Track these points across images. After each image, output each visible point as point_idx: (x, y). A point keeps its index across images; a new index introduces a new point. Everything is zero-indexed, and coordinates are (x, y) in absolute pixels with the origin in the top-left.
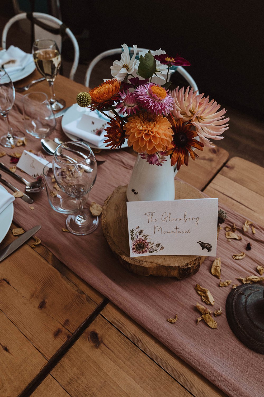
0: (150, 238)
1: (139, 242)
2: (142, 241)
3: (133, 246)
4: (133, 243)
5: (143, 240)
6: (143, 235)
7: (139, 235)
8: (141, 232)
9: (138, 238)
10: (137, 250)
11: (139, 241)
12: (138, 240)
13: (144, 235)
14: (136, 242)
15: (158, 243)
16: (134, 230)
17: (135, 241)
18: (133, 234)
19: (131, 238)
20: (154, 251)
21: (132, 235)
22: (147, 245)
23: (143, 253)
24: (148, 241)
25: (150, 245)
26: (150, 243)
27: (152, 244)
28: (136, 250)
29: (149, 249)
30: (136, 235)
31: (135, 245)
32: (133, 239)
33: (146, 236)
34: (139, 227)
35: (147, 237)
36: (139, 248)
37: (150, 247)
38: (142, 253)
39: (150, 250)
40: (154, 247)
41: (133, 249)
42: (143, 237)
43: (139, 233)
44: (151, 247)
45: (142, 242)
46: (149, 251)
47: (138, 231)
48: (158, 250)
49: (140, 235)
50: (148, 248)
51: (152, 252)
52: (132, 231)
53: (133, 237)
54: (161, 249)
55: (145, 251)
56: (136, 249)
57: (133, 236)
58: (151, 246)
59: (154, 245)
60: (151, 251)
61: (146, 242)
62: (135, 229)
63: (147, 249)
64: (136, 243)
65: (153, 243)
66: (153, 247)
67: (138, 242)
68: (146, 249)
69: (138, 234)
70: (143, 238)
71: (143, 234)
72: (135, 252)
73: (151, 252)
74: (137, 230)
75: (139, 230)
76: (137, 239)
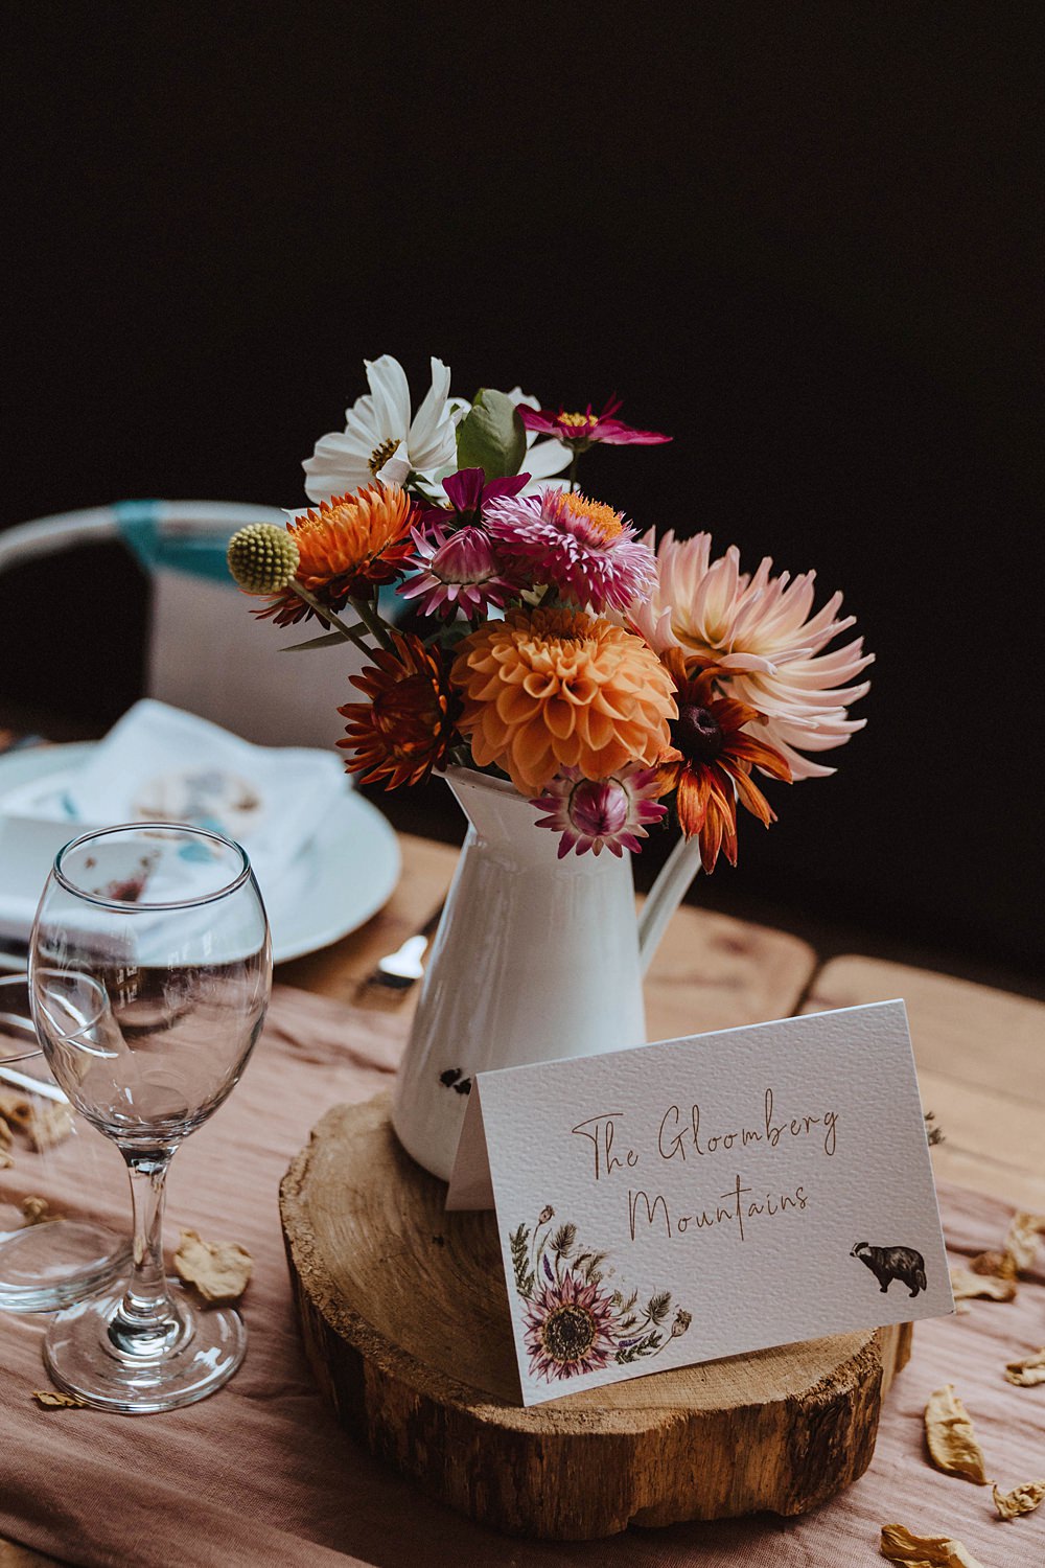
0: (613, 1270)
1: (561, 1300)
2: (572, 1293)
3: (532, 1334)
4: (530, 1315)
5: (578, 1290)
6: (576, 1258)
7: (558, 1257)
8: (563, 1242)
9: (555, 1276)
10: (553, 1351)
11: (557, 1294)
12: (554, 1294)
13: (583, 1257)
14: (543, 1303)
15: (658, 1294)
16: (527, 1234)
17: (539, 1298)
18: (528, 1254)
19: (519, 1285)
20: (641, 1348)
21: (520, 1264)
22: (604, 1315)
23: (587, 1367)
24: (606, 1289)
25: (615, 1311)
26: (617, 1298)
27: (630, 1304)
28: (550, 1356)
29: (617, 1341)
30: (541, 1262)
31: (538, 1323)
32: (525, 1282)
33: (592, 1259)
34: (549, 1211)
35: (598, 1269)
36: (565, 1338)
37: (620, 1323)
38: (580, 1369)
39: (623, 1344)
40: (642, 1320)
41: (536, 1349)
42: (576, 1266)
43: (554, 1248)
44: (627, 1325)
45: (575, 1298)
46: (618, 1354)
47: (550, 1238)
48: (660, 1337)
49: (561, 1259)
50: (608, 1336)
51: (635, 1355)
52: (519, 1242)
53: (527, 1274)
54: (679, 1328)
55: (594, 1357)
56: (548, 1351)
57: (524, 1269)
58: (625, 1318)
59: (640, 1310)
60: (628, 1349)
61: (595, 1300)
62: (531, 1224)
63: (603, 1339)
64: (547, 1313)
65: (634, 1300)
66: (633, 1321)
67: (556, 1300)
68: (601, 1343)
69: (552, 1255)
70: (578, 1276)
71: (574, 1251)
72: (545, 1365)
73: (630, 1359)
74: (543, 1230)
75: (554, 1226)
76: (550, 1284)
